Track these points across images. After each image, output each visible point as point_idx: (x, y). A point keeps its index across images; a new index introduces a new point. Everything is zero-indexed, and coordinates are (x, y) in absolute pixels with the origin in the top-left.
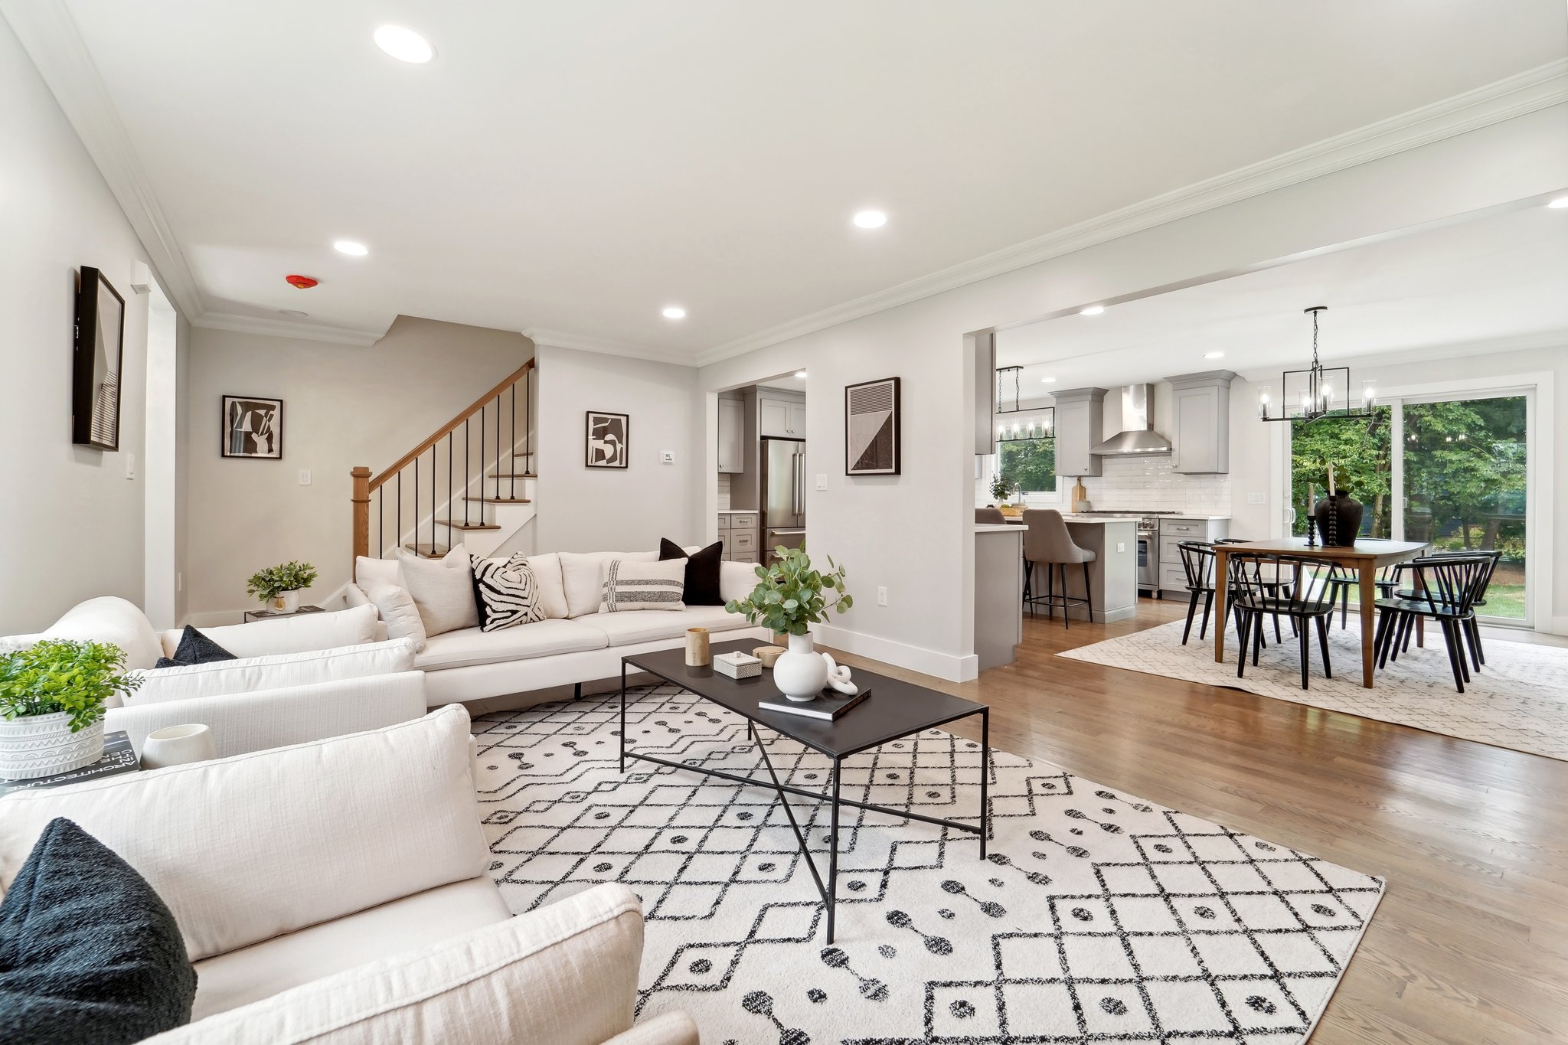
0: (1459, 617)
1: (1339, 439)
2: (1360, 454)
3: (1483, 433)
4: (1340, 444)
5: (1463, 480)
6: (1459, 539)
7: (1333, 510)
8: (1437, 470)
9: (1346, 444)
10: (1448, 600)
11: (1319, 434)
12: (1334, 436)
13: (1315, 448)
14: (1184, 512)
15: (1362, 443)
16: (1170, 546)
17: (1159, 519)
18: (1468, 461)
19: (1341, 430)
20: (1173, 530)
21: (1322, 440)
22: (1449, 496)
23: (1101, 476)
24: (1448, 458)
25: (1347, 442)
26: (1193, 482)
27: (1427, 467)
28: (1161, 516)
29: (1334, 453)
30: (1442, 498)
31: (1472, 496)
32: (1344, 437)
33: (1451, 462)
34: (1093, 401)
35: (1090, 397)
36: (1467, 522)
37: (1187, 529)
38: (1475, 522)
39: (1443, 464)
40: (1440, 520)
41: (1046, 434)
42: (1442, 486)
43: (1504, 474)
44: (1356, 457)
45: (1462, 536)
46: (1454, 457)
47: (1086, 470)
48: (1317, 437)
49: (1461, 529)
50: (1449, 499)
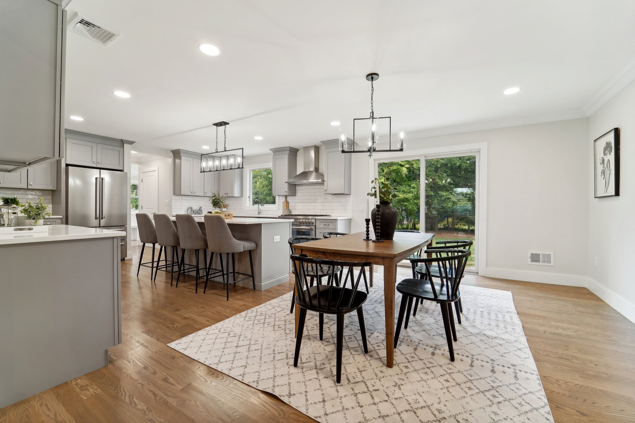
0: (452, 301)
1: (411, 187)
2: (417, 192)
3: (453, 186)
4: (411, 189)
5: (447, 202)
6: (445, 222)
7: (378, 215)
8: (439, 199)
9: (413, 189)
10: (444, 275)
11: (405, 185)
12: (409, 186)
13: (403, 190)
14: (332, 215)
15: (418, 188)
16: (321, 234)
17: (316, 219)
18: (448, 195)
19: (411, 183)
20: (322, 226)
21: (405, 187)
22: (443, 208)
23: (296, 196)
24: (443, 194)
25: (413, 188)
26: (336, 198)
27: (437, 197)
28: (316, 218)
29: (409, 192)
30: (441, 209)
31: (449, 207)
32: (412, 186)
33: (444, 195)
34: (290, 155)
35: (288, 152)
36: (448, 217)
37: (328, 225)
38: (450, 216)
39: (441, 196)
40: (440, 216)
41: (239, 166)
42: (441, 204)
43: (458, 200)
44: (416, 193)
45: (446, 221)
46: (444, 194)
47: (286, 192)
48: (404, 186)
49: (446, 219)
50: (443, 209)
